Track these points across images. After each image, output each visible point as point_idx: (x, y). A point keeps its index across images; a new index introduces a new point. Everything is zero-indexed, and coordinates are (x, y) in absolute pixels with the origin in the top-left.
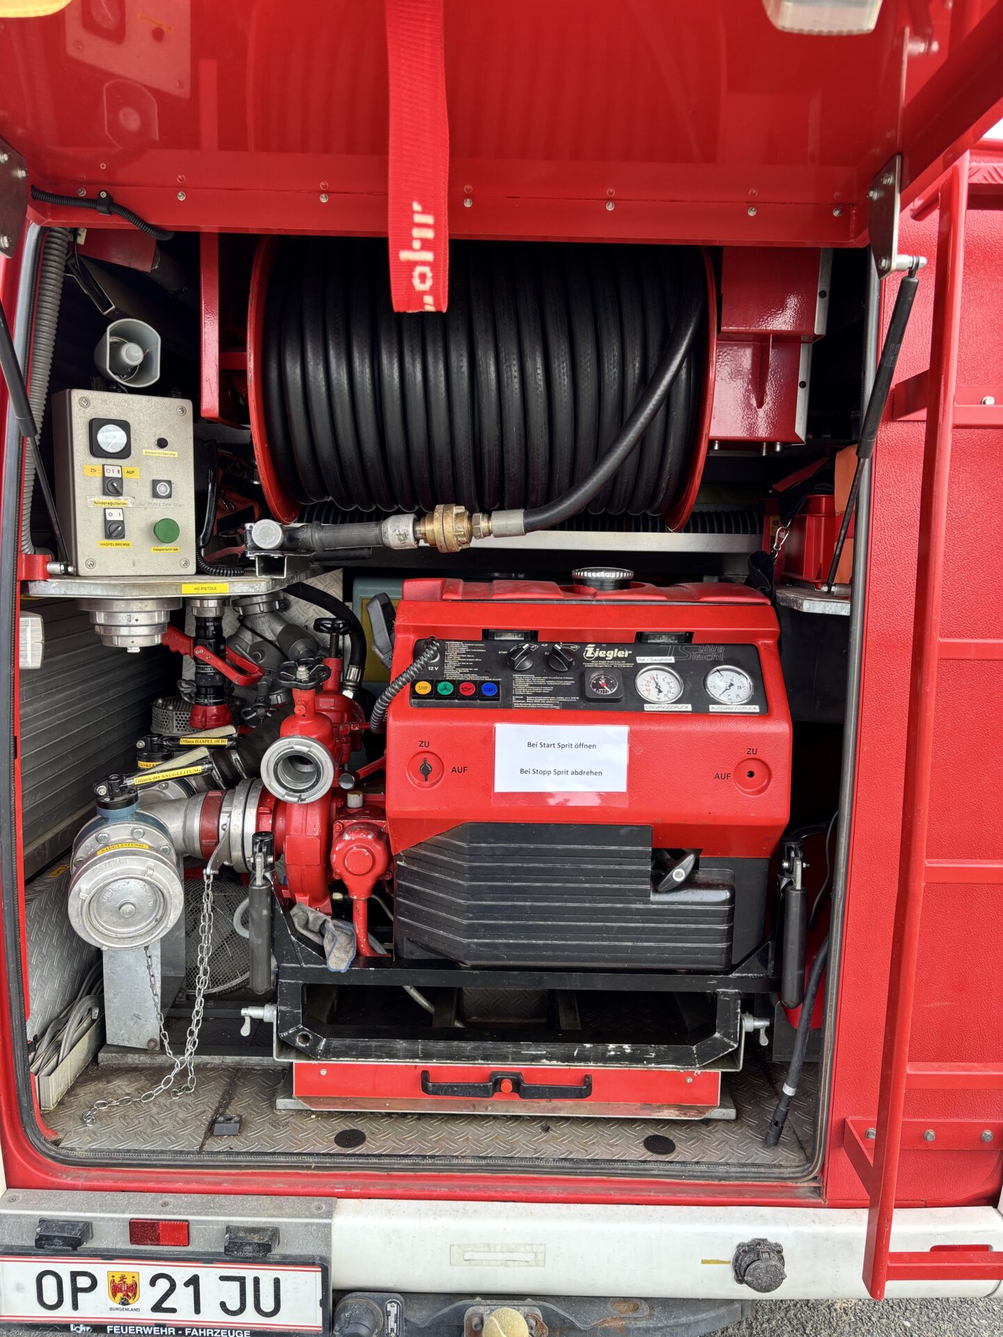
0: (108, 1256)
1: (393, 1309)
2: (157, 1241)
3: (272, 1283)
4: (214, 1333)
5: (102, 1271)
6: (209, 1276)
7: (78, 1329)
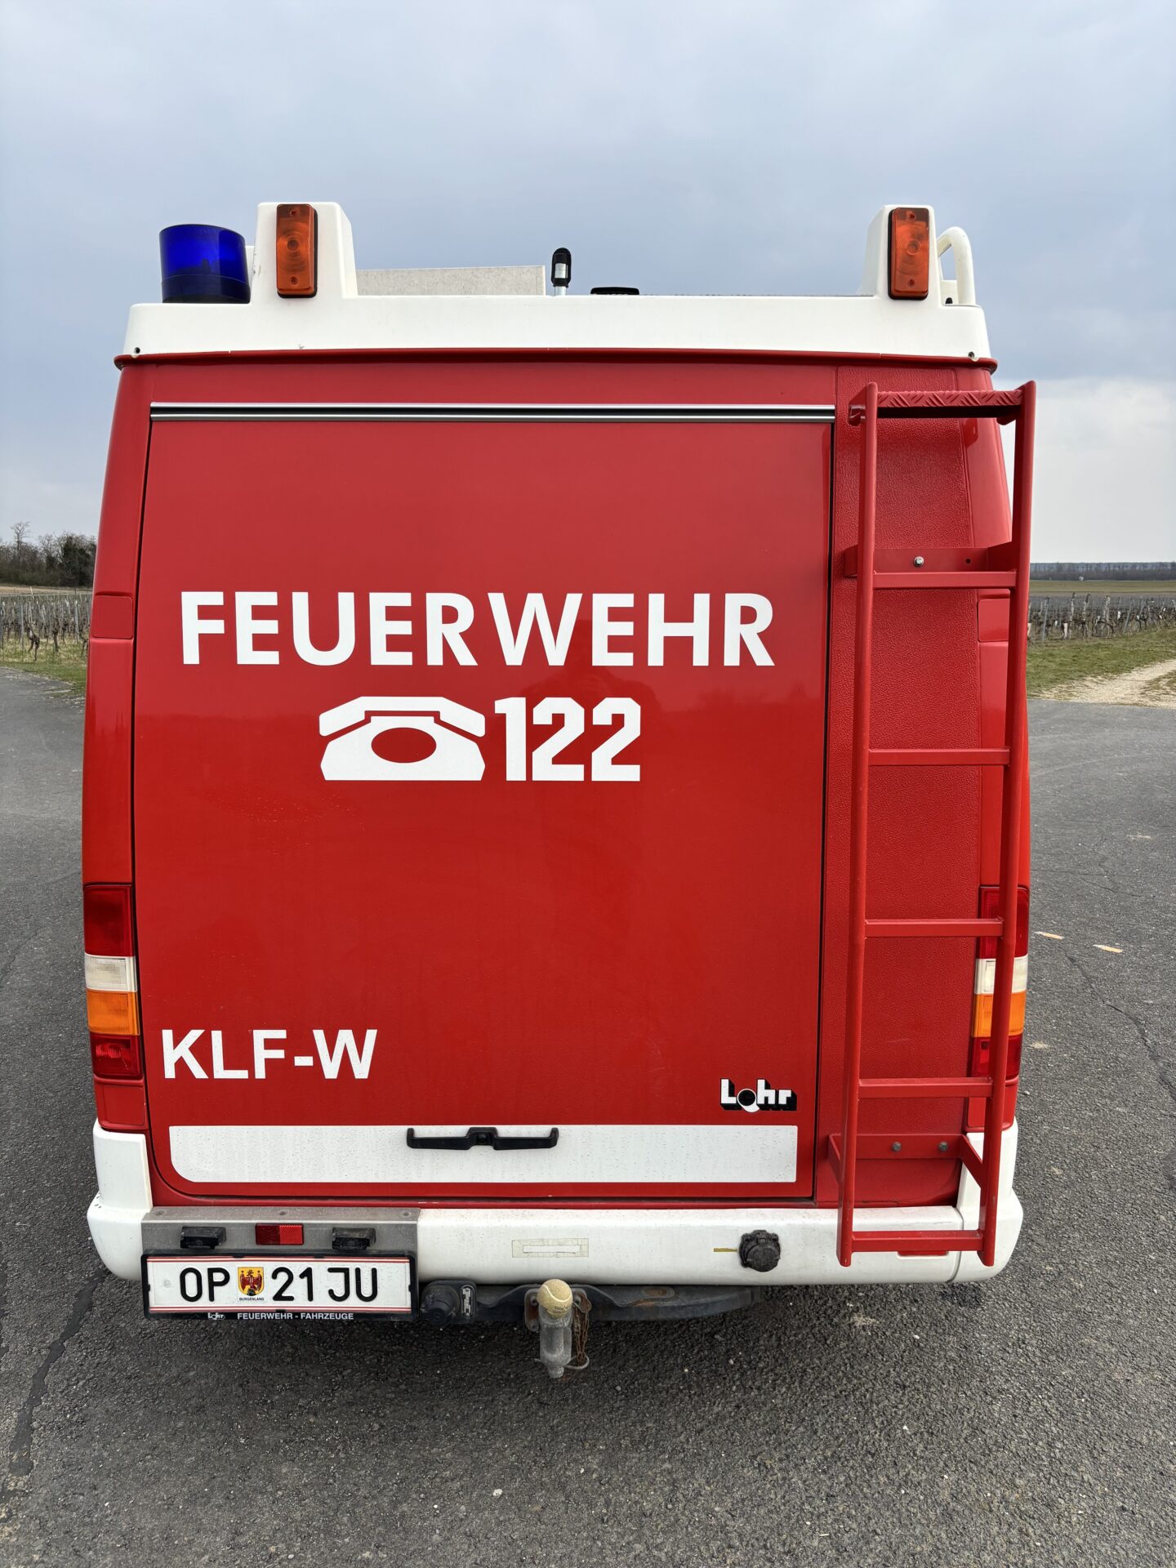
0: (238, 1255)
1: (467, 1293)
2: (277, 1241)
3: (370, 1272)
4: (324, 1316)
5: (234, 1267)
6: (320, 1268)
7: (214, 1317)
